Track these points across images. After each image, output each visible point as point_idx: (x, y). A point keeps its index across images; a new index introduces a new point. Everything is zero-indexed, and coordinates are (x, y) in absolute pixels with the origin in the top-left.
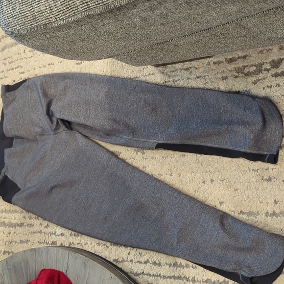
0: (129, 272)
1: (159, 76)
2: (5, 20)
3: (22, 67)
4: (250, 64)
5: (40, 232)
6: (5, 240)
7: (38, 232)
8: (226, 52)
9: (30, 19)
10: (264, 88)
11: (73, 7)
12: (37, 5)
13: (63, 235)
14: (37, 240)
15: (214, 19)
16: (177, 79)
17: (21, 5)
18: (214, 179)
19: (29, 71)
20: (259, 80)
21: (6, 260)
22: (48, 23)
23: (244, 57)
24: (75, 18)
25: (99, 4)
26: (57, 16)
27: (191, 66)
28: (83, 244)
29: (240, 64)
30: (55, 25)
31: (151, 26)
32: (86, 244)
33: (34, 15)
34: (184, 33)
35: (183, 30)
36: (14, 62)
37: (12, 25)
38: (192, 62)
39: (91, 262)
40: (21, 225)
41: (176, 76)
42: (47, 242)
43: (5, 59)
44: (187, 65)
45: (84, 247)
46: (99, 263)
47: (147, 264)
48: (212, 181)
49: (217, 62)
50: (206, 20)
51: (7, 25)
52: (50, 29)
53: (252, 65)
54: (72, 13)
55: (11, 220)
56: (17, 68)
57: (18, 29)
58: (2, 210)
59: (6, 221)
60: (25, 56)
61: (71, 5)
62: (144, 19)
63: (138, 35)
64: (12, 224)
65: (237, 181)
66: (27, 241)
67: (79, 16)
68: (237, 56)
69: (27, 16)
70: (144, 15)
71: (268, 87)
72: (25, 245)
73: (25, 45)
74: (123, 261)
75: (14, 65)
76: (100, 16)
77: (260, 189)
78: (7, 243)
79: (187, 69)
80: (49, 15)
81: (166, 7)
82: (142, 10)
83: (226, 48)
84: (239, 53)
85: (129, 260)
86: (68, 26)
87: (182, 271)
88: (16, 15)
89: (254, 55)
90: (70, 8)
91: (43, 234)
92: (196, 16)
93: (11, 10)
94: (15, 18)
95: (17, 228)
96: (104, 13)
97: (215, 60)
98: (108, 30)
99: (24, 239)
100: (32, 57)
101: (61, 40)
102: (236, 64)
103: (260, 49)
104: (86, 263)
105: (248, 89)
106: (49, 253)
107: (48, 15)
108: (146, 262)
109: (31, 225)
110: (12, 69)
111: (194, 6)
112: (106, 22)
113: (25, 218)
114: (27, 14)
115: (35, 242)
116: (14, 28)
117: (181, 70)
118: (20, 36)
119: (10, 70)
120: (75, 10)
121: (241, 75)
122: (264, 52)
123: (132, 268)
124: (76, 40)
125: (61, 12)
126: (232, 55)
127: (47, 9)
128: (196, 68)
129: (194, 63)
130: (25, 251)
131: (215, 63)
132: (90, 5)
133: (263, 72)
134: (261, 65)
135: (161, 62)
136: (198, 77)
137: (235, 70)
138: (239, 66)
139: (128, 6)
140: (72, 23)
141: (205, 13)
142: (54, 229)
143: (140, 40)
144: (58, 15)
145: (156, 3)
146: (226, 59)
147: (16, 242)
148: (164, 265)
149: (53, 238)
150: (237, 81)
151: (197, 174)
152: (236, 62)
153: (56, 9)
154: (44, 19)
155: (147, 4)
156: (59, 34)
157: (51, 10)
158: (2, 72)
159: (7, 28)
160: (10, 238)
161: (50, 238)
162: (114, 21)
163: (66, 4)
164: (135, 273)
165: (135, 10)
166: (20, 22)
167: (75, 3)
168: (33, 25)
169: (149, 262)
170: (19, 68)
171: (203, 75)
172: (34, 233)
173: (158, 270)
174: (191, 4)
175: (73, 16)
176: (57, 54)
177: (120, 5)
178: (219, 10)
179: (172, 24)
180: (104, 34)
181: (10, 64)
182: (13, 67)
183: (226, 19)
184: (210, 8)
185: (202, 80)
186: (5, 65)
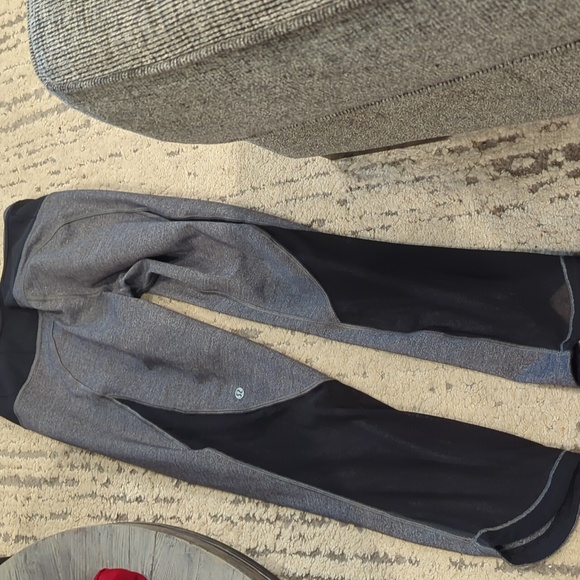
0: (279, 574)
1: (337, 177)
2: (48, 61)
3: (54, 161)
4: (523, 153)
5: (93, 495)
6: (19, 513)
7: (87, 496)
8: (478, 127)
9: (100, 59)
10: (552, 201)
11: (190, 34)
12: (116, 31)
13: (141, 501)
14: (85, 511)
15: (469, 59)
16: (374, 183)
17: (84, 31)
18: (452, 382)
19: (70, 169)
20: (542, 185)
21: (24, 553)
22: (138, 68)
23: (512, 139)
24: (193, 57)
25: (244, 29)
26: (156, 52)
27: (403, 157)
28: (183, 519)
29: (504, 152)
30: (153, 71)
31: (344, 72)
32: (188, 519)
33: (110, 51)
34: (406, 87)
35: (405, 82)
36: (38, 150)
37: (64, 73)
38: (405, 150)
39: (203, 554)
40: (53, 481)
41: (372, 177)
42: (108, 514)
43: (19, 145)
44: (395, 154)
45: (185, 524)
46: (219, 556)
47: (317, 557)
48: (449, 386)
49: (456, 148)
50: (452, 60)
51: (52, 72)
52: (140, 79)
53: (527, 156)
54: (189, 46)
55: (32, 471)
56: (45, 163)
57: (74, 79)
58: (13, 451)
59: (22, 474)
60: (61, 139)
61: (186, 31)
62: (332, 59)
63: (316, 90)
64: (34, 480)
65: (499, 387)
66: (64, 515)
67: (203, 52)
68: (496, 138)
69: (95, 54)
70: (332, 50)
71: (560, 197)
72: (61, 521)
73: (85, 112)
74: (266, 551)
75: (37, 158)
76: (243, 53)
77: (547, 402)
78: (23, 519)
79: (394, 164)
80: (141, 52)
81: (377, 35)
82: (330, 41)
83: (478, 120)
84: (500, 131)
85: (277, 550)
86: (178, 73)
87: (389, 570)
88: (72, 52)
89: (531, 135)
90: (183, 37)
91: (99, 499)
92: (435, 53)
93: (61, 43)
94: (70, 58)
95: (43, 487)
96: (254, 46)
97: (453, 145)
98: (257, 80)
99: (57, 510)
100: (75, 140)
101: (161, 102)
102: (494, 152)
103: (543, 123)
104: (192, 556)
105: (521, 202)
106: (114, 537)
107: (139, 51)
108: (315, 553)
109: (73, 482)
110: (35, 165)
111: (433, 34)
112: (255, 64)
113: (60, 466)
114: (95, 49)
115: (82, 515)
116: (66, 77)
117: (383, 165)
118: (78, 93)
119: (29, 167)
120: (195, 41)
121: (504, 174)
122: (551, 128)
123: (286, 565)
124: (191, 102)
125: (165, 46)
126: (486, 135)
127: (136, 39)
128: (414, 161)
129: (409, 152)
130: (63, 534)
131: (451, 151)
132: (226, 31)
133: (550, 168)
134: (546, 154)
135: (344, 149)
136: (417, 180)
137: (493, 164)
138: (500, 156)
139: (301, 33)
140: (187, 67)
141: (453, 47)
142: (122, 490)
143: (319, 103)
144: (160, 50)
145: (358, 27)
146: (474, 143)
147: (42, 517)
148: (351, 559)
149: (120, 508)
150: (497, 186)
151: (417, 373)
152: (494, 149)
153: (156, 39)
154: (129, 59)
155: (340, 29)
156: (159, 89)
157: (145, 41)
158: (14, 171)
159: (53, 77)
160: (28, 509)
161: (114, 507)
162: (271, 62)
163: (175, 30)
164: (291, 575)
165: (316, 41)
166: (81, 66)
167: (194, 27)
168: (106, 72)
169: (320, 553)
170: (49, 163)
171: (427, 175)
172: (81, 497)
173: (339, 568)
174: (428, 29)
175: (190, 53)
176: (149, 130)
177: (287, 30)
178: (481, 41)
179: (385, 69)
180: (249, 88)
181: (30, 154)
182: (35, 161)
183: (491, 58)
184: (464, 37)
185: (427, 185)
186: (20, 156)
